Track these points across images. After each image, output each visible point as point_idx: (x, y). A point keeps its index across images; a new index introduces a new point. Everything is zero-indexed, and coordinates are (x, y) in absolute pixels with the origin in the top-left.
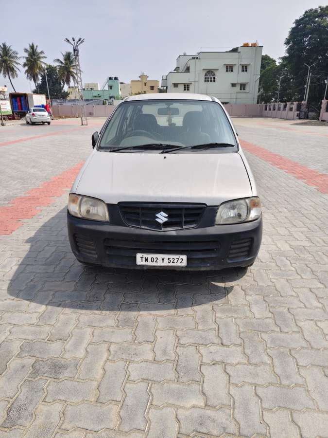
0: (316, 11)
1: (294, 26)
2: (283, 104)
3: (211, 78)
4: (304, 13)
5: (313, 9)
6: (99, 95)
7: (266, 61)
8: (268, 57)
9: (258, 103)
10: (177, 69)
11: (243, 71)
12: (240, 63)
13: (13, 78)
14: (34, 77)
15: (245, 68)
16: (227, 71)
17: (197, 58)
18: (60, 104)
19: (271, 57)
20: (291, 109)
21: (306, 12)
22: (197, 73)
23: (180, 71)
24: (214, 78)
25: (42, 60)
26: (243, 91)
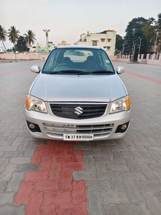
0: (137, 19)
1: (129, 24)
2: (125, 56)
3: (95, 44)
4: (132, 20)
5: (136, 18)
6: (43, 50)
7: (118, 37)
8: (119, 35)
9: (115, 55)
10: (81, 40)
11: (108, 42)
12: (107, 38)
13: (4, 41)
14: (13, 41)
15: (109, 40)
16: (102, 41)
17: (89, 36)
18: (27, 53)
19: (120, 36)
20: (128, 58)
21: (133, 19)
22: (89, 42)
23: (82, 41)
24: (96, 44)
25: (18, 34)
26: (108, 50)
